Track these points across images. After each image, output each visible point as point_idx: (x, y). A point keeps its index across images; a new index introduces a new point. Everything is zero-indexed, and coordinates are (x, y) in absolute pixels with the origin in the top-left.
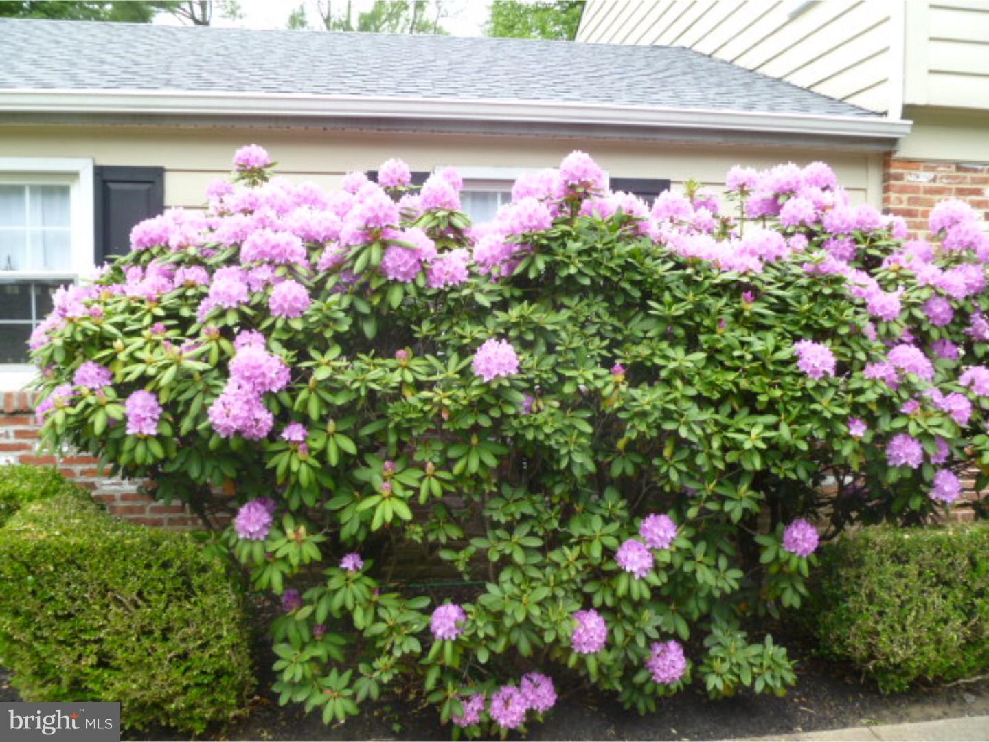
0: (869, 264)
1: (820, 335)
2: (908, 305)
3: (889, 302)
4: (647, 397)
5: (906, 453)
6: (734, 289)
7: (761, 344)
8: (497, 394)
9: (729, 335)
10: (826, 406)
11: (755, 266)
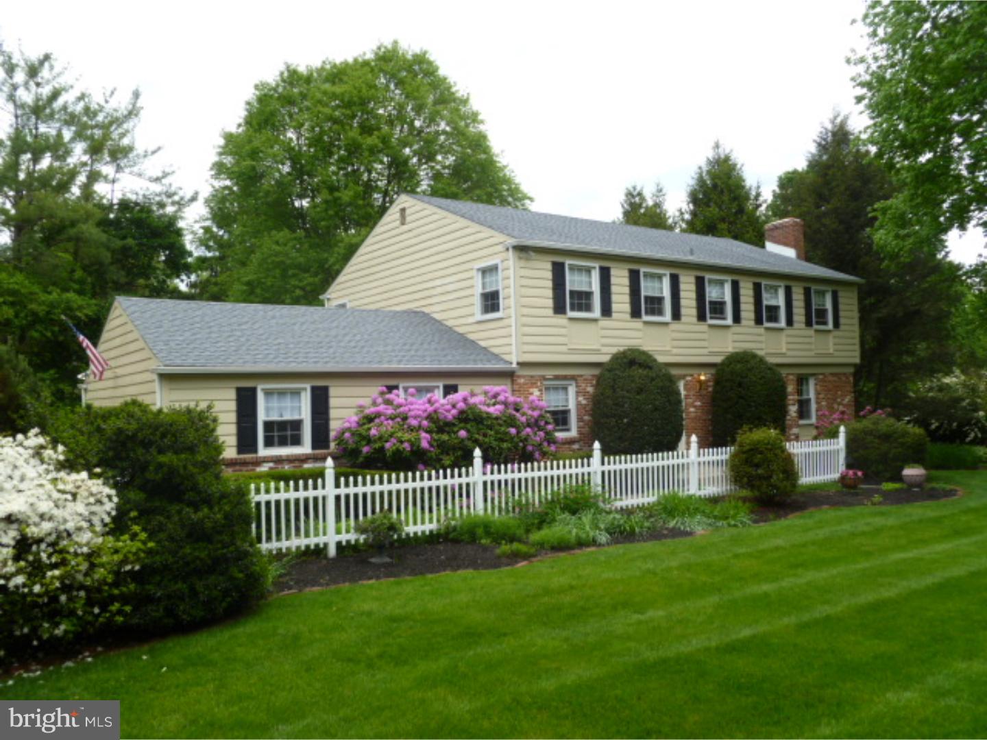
0: (517, 410)
1: (512, 426)
2: (527, 420)
3: (523, 419)
4: (487, 440)
5: (530, 448)
6: (497, 418)
7: (503, 429)
8: (463, 440)
9: (497, 428)
10: (516, 440)
11: (499, 413)
